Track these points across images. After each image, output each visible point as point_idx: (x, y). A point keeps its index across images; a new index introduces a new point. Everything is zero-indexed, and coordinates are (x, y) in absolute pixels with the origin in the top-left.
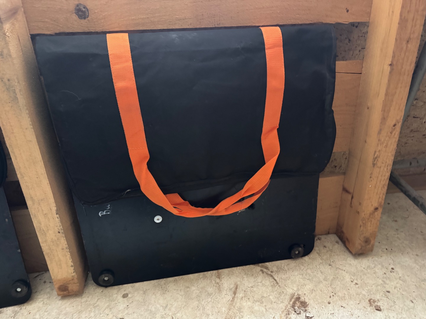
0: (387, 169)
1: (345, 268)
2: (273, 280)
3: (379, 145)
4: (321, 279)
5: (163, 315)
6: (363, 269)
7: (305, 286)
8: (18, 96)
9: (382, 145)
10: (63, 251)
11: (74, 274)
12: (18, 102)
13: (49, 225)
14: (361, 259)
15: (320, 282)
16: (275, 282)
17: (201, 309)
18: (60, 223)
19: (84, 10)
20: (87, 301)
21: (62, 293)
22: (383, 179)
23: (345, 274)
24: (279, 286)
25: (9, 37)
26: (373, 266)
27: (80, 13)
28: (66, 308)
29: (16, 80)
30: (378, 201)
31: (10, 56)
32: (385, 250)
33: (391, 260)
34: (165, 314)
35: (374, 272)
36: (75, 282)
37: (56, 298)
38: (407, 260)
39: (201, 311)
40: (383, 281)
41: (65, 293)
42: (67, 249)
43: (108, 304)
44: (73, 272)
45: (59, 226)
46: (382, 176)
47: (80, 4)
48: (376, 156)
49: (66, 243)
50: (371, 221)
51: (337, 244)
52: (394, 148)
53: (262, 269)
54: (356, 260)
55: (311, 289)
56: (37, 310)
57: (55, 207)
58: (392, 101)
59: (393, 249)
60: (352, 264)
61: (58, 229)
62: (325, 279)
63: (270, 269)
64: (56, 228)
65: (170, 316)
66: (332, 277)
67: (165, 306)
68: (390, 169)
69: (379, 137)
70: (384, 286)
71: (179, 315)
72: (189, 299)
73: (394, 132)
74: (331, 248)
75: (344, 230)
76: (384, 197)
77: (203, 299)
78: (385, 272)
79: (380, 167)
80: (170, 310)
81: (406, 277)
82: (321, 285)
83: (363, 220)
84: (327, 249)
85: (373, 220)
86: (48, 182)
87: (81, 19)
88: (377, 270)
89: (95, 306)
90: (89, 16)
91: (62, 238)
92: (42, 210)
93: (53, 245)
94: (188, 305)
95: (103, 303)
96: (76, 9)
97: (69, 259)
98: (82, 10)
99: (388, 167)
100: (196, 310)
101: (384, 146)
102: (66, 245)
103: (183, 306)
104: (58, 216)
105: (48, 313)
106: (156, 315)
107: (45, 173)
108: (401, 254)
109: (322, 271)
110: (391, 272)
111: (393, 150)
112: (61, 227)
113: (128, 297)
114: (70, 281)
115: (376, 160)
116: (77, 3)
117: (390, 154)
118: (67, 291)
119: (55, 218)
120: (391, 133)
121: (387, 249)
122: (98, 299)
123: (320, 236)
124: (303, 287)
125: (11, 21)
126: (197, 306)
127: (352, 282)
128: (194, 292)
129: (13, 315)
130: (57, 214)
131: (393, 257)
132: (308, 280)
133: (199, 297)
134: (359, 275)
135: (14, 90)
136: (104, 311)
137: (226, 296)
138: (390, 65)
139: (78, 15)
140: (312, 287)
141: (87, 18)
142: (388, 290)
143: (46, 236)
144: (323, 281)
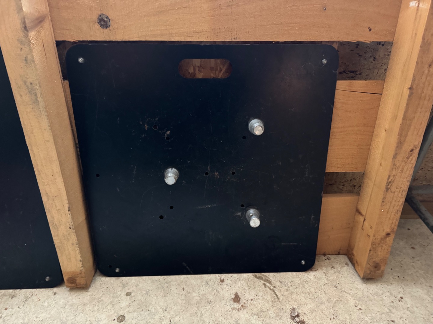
0: (402, 195)
1: (351, 292)
2: (274, 295)
3: (394, 170)
4: (324, 300)
5: (162, 317)
6: (370, 295)
7: (307, 305)
8: (38, 99)
9: (397, 170)
10: (73, 246)
11: (82, 269)
12: (38, 105)
13: (62, 221)
14: (369, 284)
15: (322, 303)
16: (276, 297)
17: (199, 315)
18: (71, 220)
19: (106, 19)
20: (92, 295)
21: (70, 285)
22: (397, 205)
23: (350, 297)
24: (280, 302)
25: (33, 44)
26: (381, 292)
27: (102, 23)
28: (72, 299)
29: (38, 84)
30: (391, 227)
31: (34, 61)
32: (396, 277)
33: (402, 288)
34: (164, 317)
35: (380, 299)
36: (83, 276)
37: (65, 289)
38: (419, 291)
39: (199, 318)
40: (390, 310)
41: (73, 285)
42: (77, 244)
43: (111, 300)
44: (81, 267)
45: (70, 222)
46: (395, 201)
47: (103, 14)
48: (390, 180)
49: (76, 238)
50: (382, 247)
51: (346, 266)
52: (410, 174)
53: (265, 283)
54: (364, 285)
55: (312, 309)
56: (47, 298)
57: (68, 204)
58: (410, 125)
59: (405, 277)
60: (358, 288)
61: (70, 225)
62: (328, 301)
63: (273, 284)
64: (68, 224)
65: (169, 319)
66: (335, 299)
67: (164, 308)
68: (405, 194)
69: (394, 162)
70: (389, 315)
71: (176, 319)
72: (188, 305)
73: (411, 158)
74: (339, 270)
75: (355, 252)
76: (397, 223)
77: (202, 306)
78: (392, 300)
79: (394, 192)
80: (169, 313)
81: (415, 309)
82: (323, 306)
83: (374, 245)
84: (335, 270)
85: (384, 245)
86: (62, 180)
87: (103, 28)
88: (384, 298)
89: (99, 301)
90: (111, 26)
91: (73, 234)
92: (56, 206)
93: (64, 239)
94: (187, 310)
95: (107, 299)
96: (98, 19)
97: (78, 254)
98: (105, 20)
99: (403, 193)
100: (194, 316)
101: (399, 171)
102: (76, 240)
103: (182, 310)
104: (70, 212)
105: (55, 302)
106: (155, 316)
107: (59, 172)
108: (413, 284)
109: (326, 292)
110: (399, 301)
111: (410, 175)
112: (72, 223)
113: (131, 296)
114: (78, 274)
115: (390, 184)
116: (100, 13)
117: (405, 180)
118: (75, 284)
119: (67, 215)
120: (408, 158)
121: (398, 277)
122: (103, 294)
123: (330, 256)
124: (304, 306)
125: (37, 29)
126: (196, 312)
127: (356, 306)
128: (195, 298)
129: (25, 300)
130: (69, 211)
131: (404, 285)
132: (310, 300)
133: (199, 303)
134: (364, 300)
135: (36, 93)
136: (107, 306)
137: (225, 305)
138: (410, 88)
139: (100, 25)
140: (313, 307)
141: (109, 27)
142: (393, 319)
143: (58, 230)
144: (325, 302)
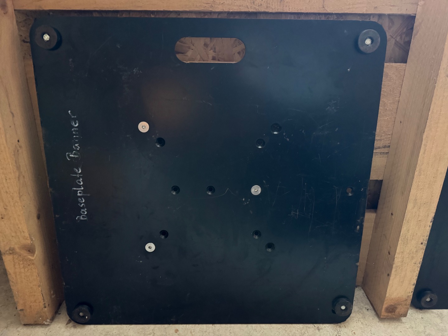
10: (414, 266)
13: (417, 234)
20: (413, 327)
42: (419, 264)
56: (361, 331)
64: (421, 239)
102: (421, 259)
143: (406, 246)
